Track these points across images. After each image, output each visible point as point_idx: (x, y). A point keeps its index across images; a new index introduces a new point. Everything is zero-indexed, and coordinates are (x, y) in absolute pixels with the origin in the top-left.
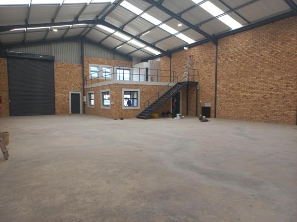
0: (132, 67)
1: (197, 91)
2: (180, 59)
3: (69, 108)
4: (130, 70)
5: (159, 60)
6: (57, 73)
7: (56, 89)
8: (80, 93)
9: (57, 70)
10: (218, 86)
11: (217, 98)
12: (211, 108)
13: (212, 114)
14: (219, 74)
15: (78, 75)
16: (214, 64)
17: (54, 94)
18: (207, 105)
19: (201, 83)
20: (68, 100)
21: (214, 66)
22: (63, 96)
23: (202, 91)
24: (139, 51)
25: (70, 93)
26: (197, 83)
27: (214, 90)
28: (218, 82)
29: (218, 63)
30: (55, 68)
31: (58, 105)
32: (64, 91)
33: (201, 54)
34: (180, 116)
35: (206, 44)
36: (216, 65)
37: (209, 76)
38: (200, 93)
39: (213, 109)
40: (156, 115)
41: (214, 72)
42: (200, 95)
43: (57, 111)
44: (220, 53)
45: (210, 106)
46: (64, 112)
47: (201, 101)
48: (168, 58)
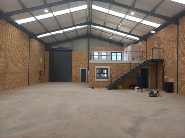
0: (123, 51)
1: (163, 67)
2: (152, 41)
3: (79, 78)
4: (121, 53)
5: (140, 43)
6: (74, 57)
7: (73, 67)
8: (87, 69)
9: (74, 56)
10: (179, 63)
11: (179, 75)
12: (174, 84)
13: (175, 90)
14: (180, 52)
15: (86, 58)
16: (176, 42)
17: (72, 70)
18: (171, 80)
19: (166, 61)
20: (79, 73)
21: (176, 44)
22: (76, 71)
23: (167, 68)
24: (124, 39)
25: (80, 69)
26: (163, 61)
27: (176, 67)
28: (179, 59)
29: (179, 41)
30: (73, 54)
31: (73, 76)
32: (77, 68)
33: (166, 35)
34: (137, 89)
35: (169, 26)
36: (178, 43)
37: (172, 54)
38: (165, 69)
39: (175, 85)
40: (121, 87)
41: (176, 50)
42: (165, 71)
43: (73, 80)
44: (181, 31)
45: (173, 81)
46: (76, 81)
47: (166, 77)
48: (145, 42)
